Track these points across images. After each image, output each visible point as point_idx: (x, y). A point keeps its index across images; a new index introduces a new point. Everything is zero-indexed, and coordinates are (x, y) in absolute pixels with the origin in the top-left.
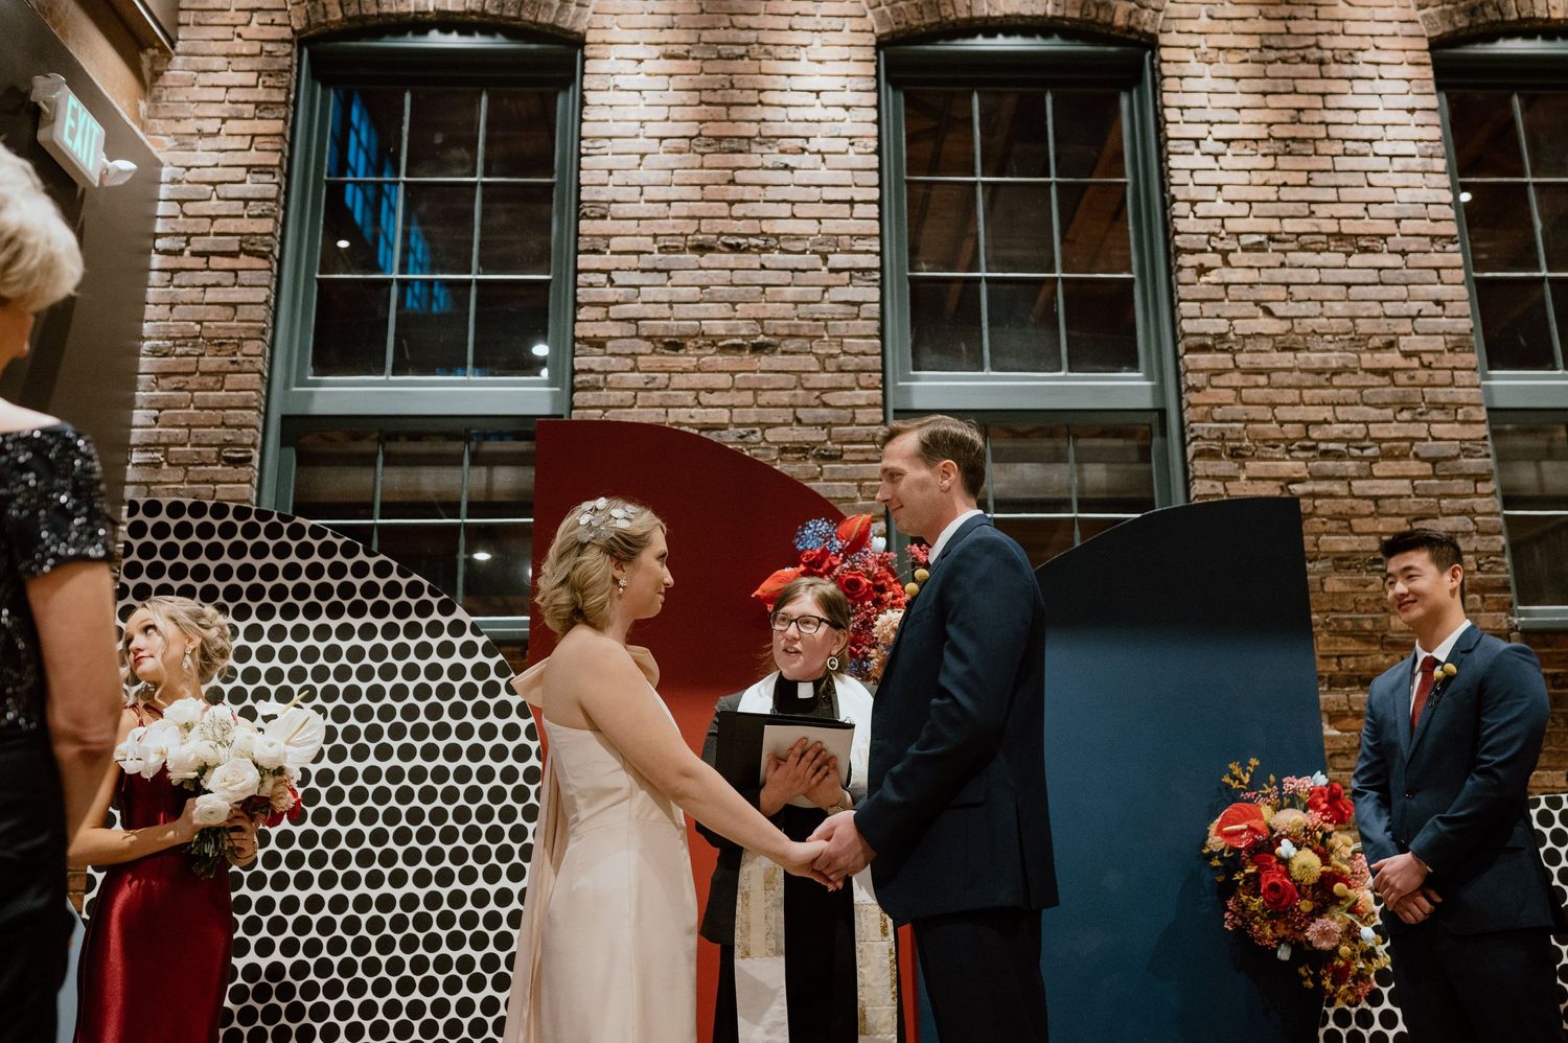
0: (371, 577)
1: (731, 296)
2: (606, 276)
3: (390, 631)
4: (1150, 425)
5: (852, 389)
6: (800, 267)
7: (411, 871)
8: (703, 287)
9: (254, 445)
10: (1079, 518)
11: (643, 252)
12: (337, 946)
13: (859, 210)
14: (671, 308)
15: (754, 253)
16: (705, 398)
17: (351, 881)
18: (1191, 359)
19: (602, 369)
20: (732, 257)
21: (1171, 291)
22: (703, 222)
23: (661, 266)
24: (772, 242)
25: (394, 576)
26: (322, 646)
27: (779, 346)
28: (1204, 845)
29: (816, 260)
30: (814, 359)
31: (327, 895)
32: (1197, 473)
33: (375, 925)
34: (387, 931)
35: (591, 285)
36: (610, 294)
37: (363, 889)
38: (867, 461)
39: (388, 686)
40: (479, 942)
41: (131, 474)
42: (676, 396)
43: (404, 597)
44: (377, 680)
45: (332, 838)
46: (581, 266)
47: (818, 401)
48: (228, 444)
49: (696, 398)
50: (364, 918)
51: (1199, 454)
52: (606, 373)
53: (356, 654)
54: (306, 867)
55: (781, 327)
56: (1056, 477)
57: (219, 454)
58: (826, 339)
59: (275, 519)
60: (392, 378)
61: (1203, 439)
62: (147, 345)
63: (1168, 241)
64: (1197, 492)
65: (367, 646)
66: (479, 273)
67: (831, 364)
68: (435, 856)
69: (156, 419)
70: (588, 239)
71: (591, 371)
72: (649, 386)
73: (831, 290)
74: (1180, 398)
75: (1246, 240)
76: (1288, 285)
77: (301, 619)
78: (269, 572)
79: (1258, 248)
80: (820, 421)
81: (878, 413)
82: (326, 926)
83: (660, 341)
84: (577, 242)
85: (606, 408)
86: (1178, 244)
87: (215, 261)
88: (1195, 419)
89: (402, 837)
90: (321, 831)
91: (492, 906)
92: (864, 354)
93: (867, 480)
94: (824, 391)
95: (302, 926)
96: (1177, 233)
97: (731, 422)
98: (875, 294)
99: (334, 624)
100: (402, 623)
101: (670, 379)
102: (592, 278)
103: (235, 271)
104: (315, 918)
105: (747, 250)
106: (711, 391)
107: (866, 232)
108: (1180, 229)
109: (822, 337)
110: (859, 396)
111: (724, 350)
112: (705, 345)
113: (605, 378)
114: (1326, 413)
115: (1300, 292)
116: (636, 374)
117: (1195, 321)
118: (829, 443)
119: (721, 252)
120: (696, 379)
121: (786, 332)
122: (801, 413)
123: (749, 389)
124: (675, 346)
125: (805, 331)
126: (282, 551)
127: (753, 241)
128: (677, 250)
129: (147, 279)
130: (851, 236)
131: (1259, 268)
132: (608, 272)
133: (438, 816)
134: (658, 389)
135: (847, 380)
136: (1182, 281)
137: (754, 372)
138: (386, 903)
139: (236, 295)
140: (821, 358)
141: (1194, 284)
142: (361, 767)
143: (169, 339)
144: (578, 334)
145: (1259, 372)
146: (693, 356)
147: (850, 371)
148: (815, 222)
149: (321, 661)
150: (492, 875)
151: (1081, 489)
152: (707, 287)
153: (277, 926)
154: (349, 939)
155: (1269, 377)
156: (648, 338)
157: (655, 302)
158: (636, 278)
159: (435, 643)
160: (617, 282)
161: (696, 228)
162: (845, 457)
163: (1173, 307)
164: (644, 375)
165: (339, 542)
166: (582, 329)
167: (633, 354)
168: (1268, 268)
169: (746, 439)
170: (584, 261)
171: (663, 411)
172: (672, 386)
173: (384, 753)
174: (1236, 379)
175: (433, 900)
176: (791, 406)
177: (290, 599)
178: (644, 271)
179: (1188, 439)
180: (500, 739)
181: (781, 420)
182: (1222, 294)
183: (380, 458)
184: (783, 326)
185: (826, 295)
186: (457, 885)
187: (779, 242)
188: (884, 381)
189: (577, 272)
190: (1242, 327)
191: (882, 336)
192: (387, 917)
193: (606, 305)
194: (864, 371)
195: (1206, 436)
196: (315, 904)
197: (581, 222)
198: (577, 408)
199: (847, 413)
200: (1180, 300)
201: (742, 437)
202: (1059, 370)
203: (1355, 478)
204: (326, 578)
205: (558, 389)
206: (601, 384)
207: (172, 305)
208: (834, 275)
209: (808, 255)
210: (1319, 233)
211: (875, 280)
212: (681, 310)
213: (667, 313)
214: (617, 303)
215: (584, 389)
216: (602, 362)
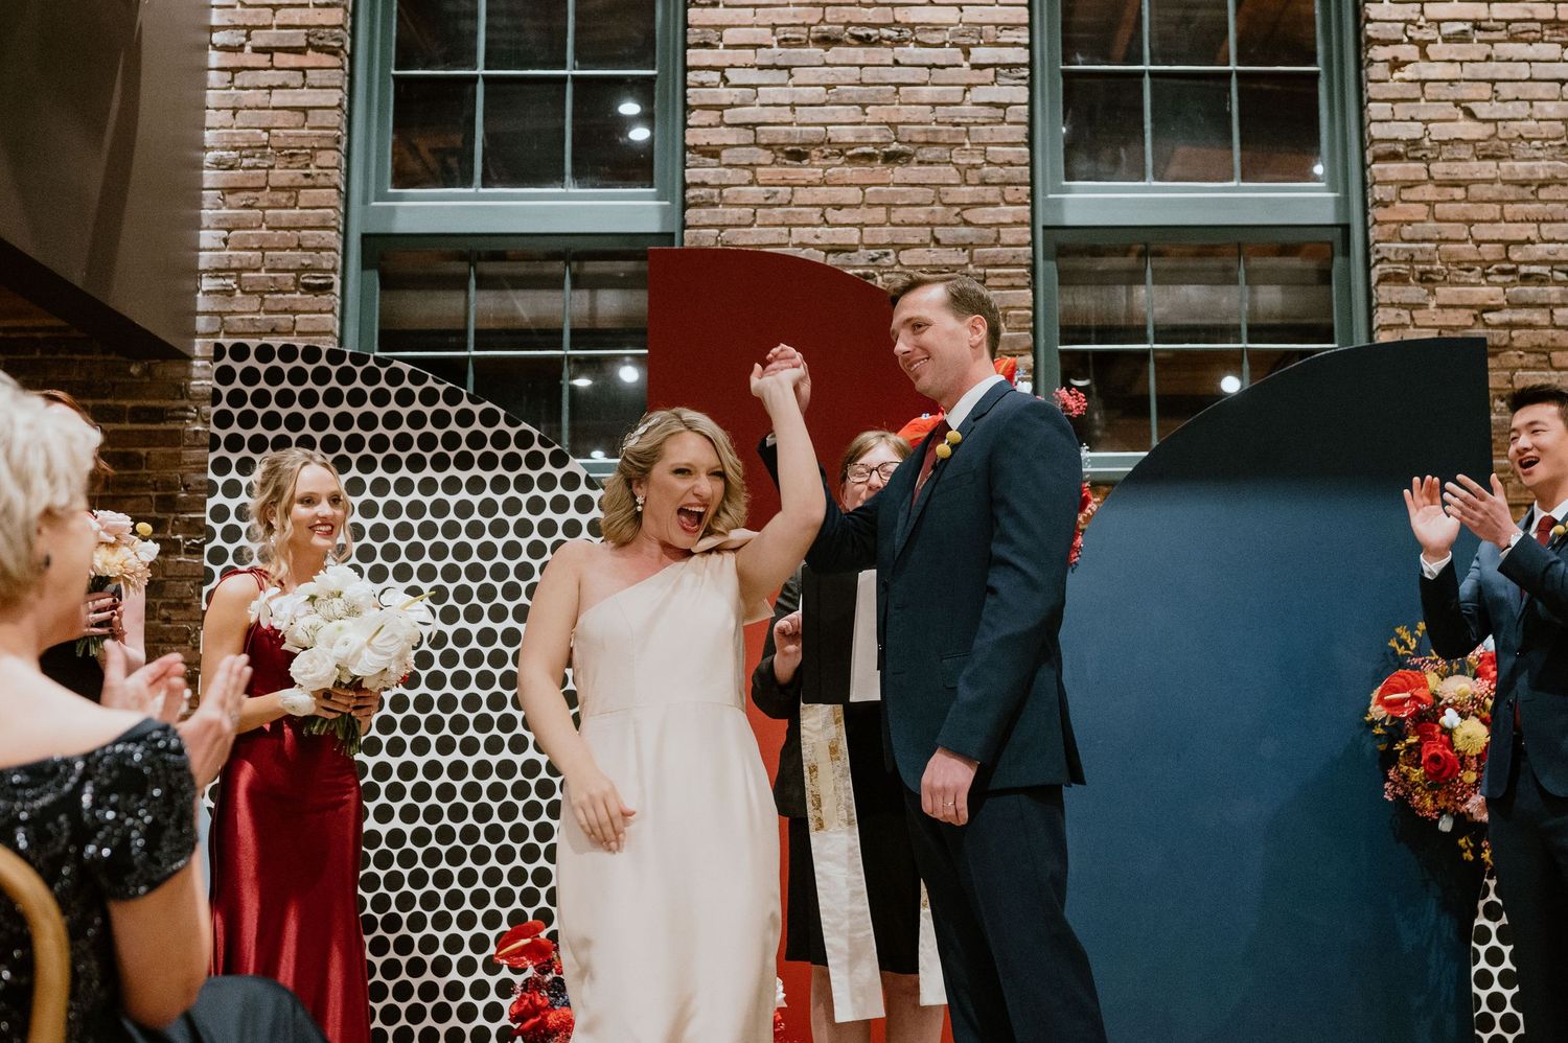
0: (477, 426)
1: (860, 97)
2: (719, 73)
3: (500, 484)
4: (1331, 243)
5: (996, 204)
6: (938, 63)
8: (828, 87)
9: (334, 270)
10: (1248, 349)
11: (761, 46)
12: (458, 813)
14: (793, 111)
15: (886, 46)
16: (832, 215)
18: (1380, 170)
19: (717, 182)
20: (861, 51)
21: (1360, 88)
22: (828, 9)
23: (781, 62)
24: (907, 33)
25: (502, 425)
26: (428, 501)
27: (914, 154)
28: (1367, 713)
29: (956, 55)
30: (953, 170)
32: (1381, 301)
34: (509, 797)
35: (702, 85)
36: (725, 95)
37: (482, 755)
38: (1013, 287)
39: (500, 543)
41: (203, 303)
42: (800, 214)
43: (513, 448)
44: (487, 537)
45: (448, 703)
46: (690, 62)
47: (958, 219)
48: (306, 269)
49: (822, 215)
50: (485, 784)
51: (1385, 278)
52: (722, 186)
53: (464, 509)
54: (422, 732)
55: (916, 133)
56: (1225, 300)
57: (297, 280)
58: (968, 146)
59: (371, 363)
60: (482, 190)
61: (1389, 261)
62: (210, 157)
63: (1359, 30)
64: (1380, 322)
65: (476, 500)
66: (575, 69)
67: (973, 176)
69: (226, 241)
70: (697, 30)
71: (704, 185)
72: (769, 202)
73: (973, 89)
74: (1365, 214)
75: (1448, 28)
76: (1493, 82)
77: (404, 472)
78: (368, 421)
79: (1462, 38)
80: (961, 241)
81: (1025, 232)
82: (446, 792)
83: (781, 150)
84: (685, 34)
85: (722, 227)
86: (1370, 33)
87: (281, 59)
88: (1381, 238)
90: (436, 695)
92: (1011, 164)
93: (1013, 308)
94: (966, 206)
96: (1369, 20)
97: (862, 243)
98: (1022, 94)
99: (440, 477)
100: (512, 476)
101: (792, 193)
102: (704, 76)
103: (302, 70)
104: (434, 785)
105: (878, 42)
106: (839, 207)
107: (1014, 21)
108: (1372, 16)
109: (963, 144)
110: (1005, 213)
111: (853, 159)
112: (831, 154)
113: (721, 193)
114: (1530, 231)
115: (1506, 90)
116: (755, 188)
117: (1385, 125)
118: (970, 266)
119: (849, 45)
120: (822, 194)
121: (922, 138)
122: (939, 232)
123: (881, 205)
124: (798, 155)
125: (943, 138)
126: (381, 398)
127: (885, 32)
128: (799, 43)
129: (206, 80)
130: (997, 25)
131: (1461, 62)
132: (721, 69)
134: (780, 205)
135: (991, 193)
136: (1372, 77)
137: (887, 185)
138: (507, 769)
139: (306, 98)
140: (962, 169)
141: (1386, 81)
142: (474, 629)
143: (235, 149)
144: (690, 141)
145: (1456, 184)
146: (818, 167)
147: (994, 184)
148: (956, 8)
149: (428, 517)
151: (1253, 312)
152: (834, 86)
153: (396, 792)
154: (470, 806)
155: (1467, 190)
156: (767, 146)
157: (775, 105)
158: (753, 77)
159: (548, 497)
160: (732, 82)
161: (821, 16)
162: (989, 282)
163: (1361, 108)
164: (763, 189)
165: (441, 389)
166: (693, 136)
167: (751, 165)
168: (1472, 61)
169: (877, 263)
170: (695, 57)
171: (785, 230)
172: (795, 202)
173: (498, 614)
174: (1429, 192)
176: (928, 224)
177: (392, 450)
178: (762, 68)
179: (1373, 261)
181: (917, 241)
182: (1417, 94)
183: (473, 281)
184: (919, 133)
185: (968, 95)
187: (914, 33)
188: (1032, 195)
189: (686, 69)
190: (1439, 131)
191: (1031, 144)
193: (720, 108)
194: (1010, 184)
195: (1393, 258)
197: (691, 11)
198: (689, 227)
199: (991, 233)
200: (1370, 100)
201: (873, 260)
202: (1231, 179)
203: (1558, 306)
204: (429, 428)
205: (667, 203)
206: (716, 200)
207: (235, 110)
208: (977, 72)
209: (947, 49)
210: (1532, 20)
211: (1023, 78)
212: (804, 114)
213: (788, 117)
214: (732, 106)
215: (697, 205)
216: (716, 175)
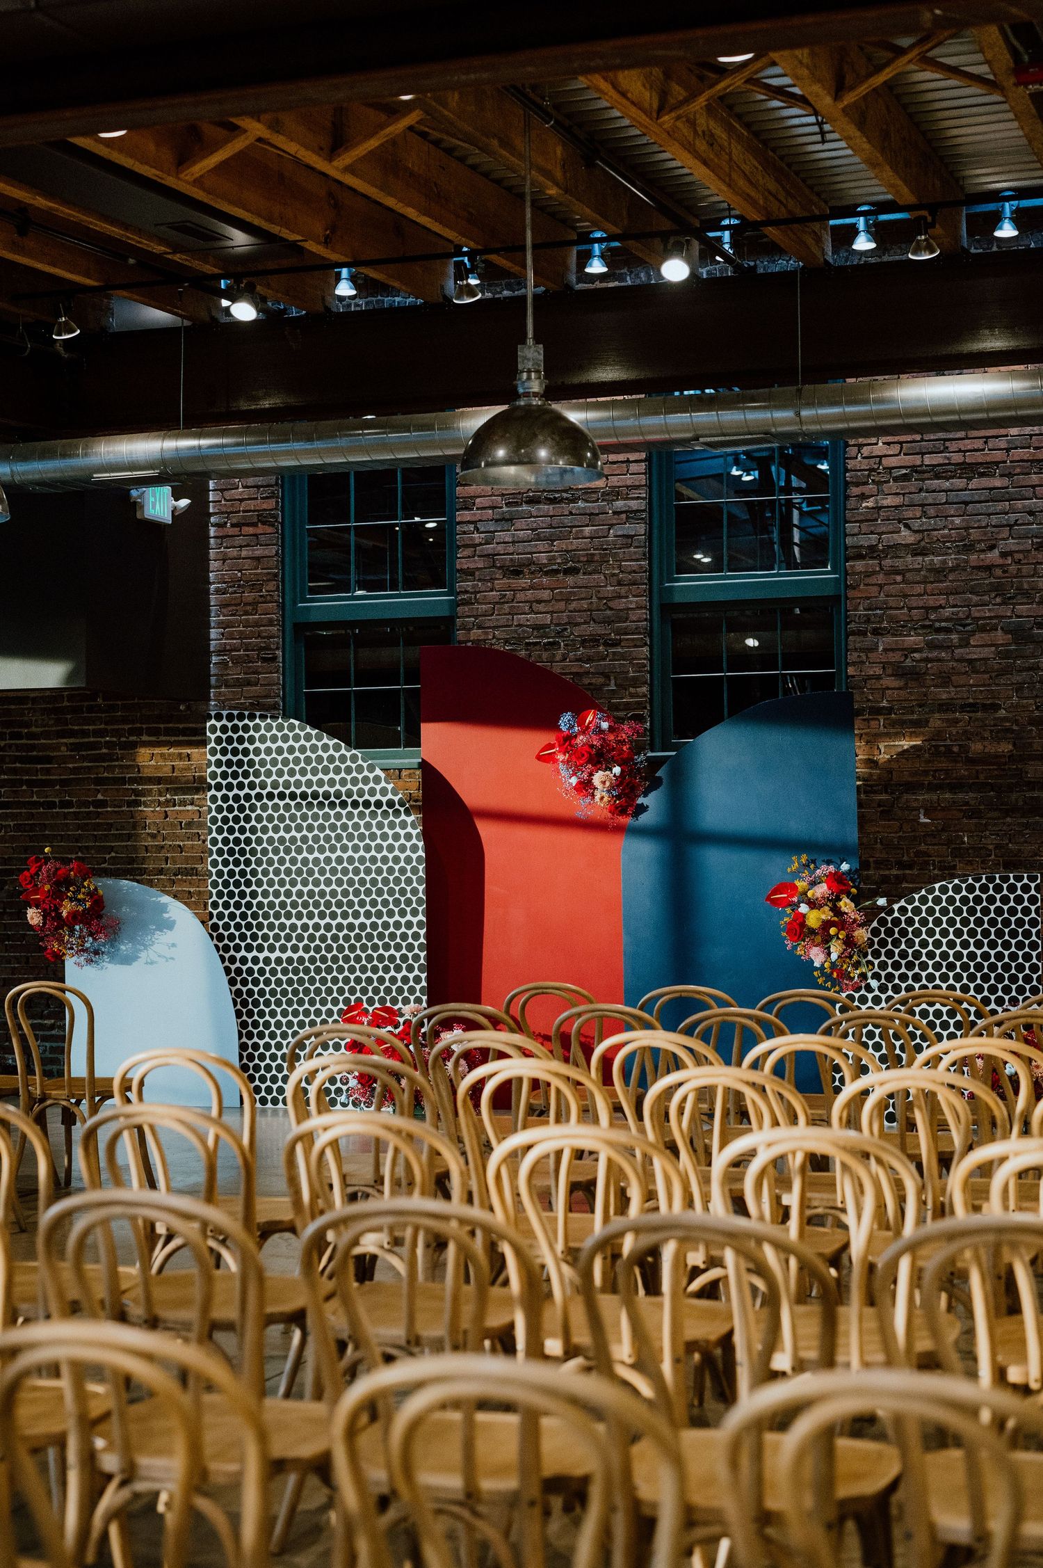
1: (550, 536)
2: (473, 525)
5: (627, 597)
6: (594, 512)
7: (362, 911)
8: (533, 530)
9: (277, 648)
10: (782, 674)
11: (496, 507)
13: (634, 468)
14: (514, 546)
15: (565, 503)
16: (535, 607)
17: (333, 916)
18: (850, 566)
19: (473, 590)
20: (551, 507)
21: (844, 515)
23: (507, 517)
24: (577, 495)
25: (343, 752)
26: (309, 791)
27: (581, 569)
29: (605, 506)
30: (602, 577)
31: (322, 923)
32: (851, 647)
33: (347, 938)
34: (352, 941)
36: (476, 538)
38: (635, 647)
39: (344, 812)
40: (398, 947)
41: (213, 670)
42: (518, 607)
45: (322, 894)
46: (457, 519)
47: (605, 606)
48: (261, 649)
49: (530, 607)
51: (853, 633)
52: (475, 592)
55: (581, 556)
57: (258, 655)
58: (611, 563)
60: (355, 594)
61: (856, 622)
62: (212, 587)
63: (844, 477)
64: (848, 660)
66: (402, 519)
67: (613, 580)
68: (374, 903)
69: (222, 634)
70: (461, 500)
71: (466, 592)
72: (502, 601)
73: (614, 527)
74: (846, 592)
75: (896, 473)
76: (923, 505)
79: (905, 478)
80: (606, 620)
81: (646, 613)
82: (323, 938)
83: (507, 570)
84: (454, 503)
85: (476, 617)
86: (850, 477)
87: (246, 530)
88: (853, 607)
89: (357, 893)
91: (403, 929)
92: (634, 572)
94: (609, 599)
95: (312, 938)
97: (552, 623)
98: (644, 528)
101: (514, 595)
102: (466, 528)
103: (255, 535)
105: (561, 501)
106: (539, 602)
107: (638, 484)
109: (608, 561)
110: (631, 602)
111: (547, 573)
112: (535, 571)
113: (475, 596)
114: (942, 600)
115: (931, 511)
116: (494, 593)
117: (855, 537)
118: (612, 635)
119: (544, 504)
120: (530, 595)
121: (585, 559)
122: (595, 615)
123: (562, 600)
124: (516, 572)
125: (597, 558)
127: (565, 495)
128: (517, 504)
129: (209, 543)
130: (627, 487)
131: (904, 494)
132: (474, 523)
133: (374, 882)
134: (507, 602)
135: (624, 590)
136: (849, 507)
137: (566, 588)
138: (351, 927)
139: (259, 551)
140: (607, 576)
141: (859, 508)
143: (225, 583)
144: (457, 567)
145: (898, 572)
146: (528, 579)
147: (625, 585)
148: (604, 478)
149: (309, 799)
150: (403, 913)
152: (536, 530)
153: (300, 938)
154: (334, 945)
155: (904, 576)
156: (500, 568)
157: (504, 543)
158: (492, 526)
160: (481, 530)
162: (622, 644)
164: (498, 593)
166: (459, 563)
167: (491, 579)
168: (910, 493)
169: (561, 634)
170: (459, 516)
171: (510, 617)
172: (515, 600)
173: (344, 849)
175: (374, 926)
176: (589, 610)
178: (496, 520)
179: (848, 621)
180: (402, 841)
181: (582, 621)
182: (876, 516)
184: (583, 555)
185: (611, 531)
186: (385, 918)
187: (581, 495)
188: (649, 589)
189: (455, 523)
190: (888, 540)
191: (649, 559)
192: (352, 934)
193: (474, 546)
194: (635, 584)
195: (857, 620)
196: (317, 927)
197: (455, 488)
198: (459, 617)
199: (624, 614)
200: (847, 521)
201: (559, 633)
202: (772, 569)
203: (957, 647)
205: (453, 598)
206: (473, 601)
207: (224, 560)
208: (616, 516)
209: (599, 503)
210: (949, 464)
211: (644, 518)
212: (520, 547)
213: (511, 549)
214: (481, 544)
215: (463, 604)
216: (473, 586)
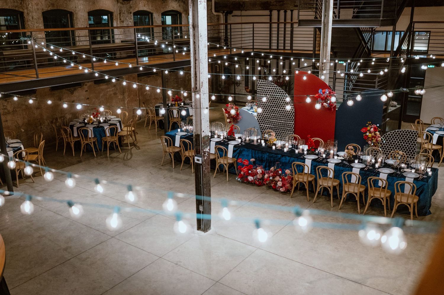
7: (283, 120)
17: (278, 120)
25: (281, 90)
33: (280, 124)
40: (289, 127)
45: (276, 116)
68: (285, 119)
78: (270, 88)
82: (276, 124)
89: (282, 117)
91: (290, 124)
95: (274, 124)
126: (271, 86)
133: (285, 115)
138: (281, 123)
150: (290, 121)
153: (272, 123)
173: (280, 108)
175: (285, 123)
196: (275, 122)
